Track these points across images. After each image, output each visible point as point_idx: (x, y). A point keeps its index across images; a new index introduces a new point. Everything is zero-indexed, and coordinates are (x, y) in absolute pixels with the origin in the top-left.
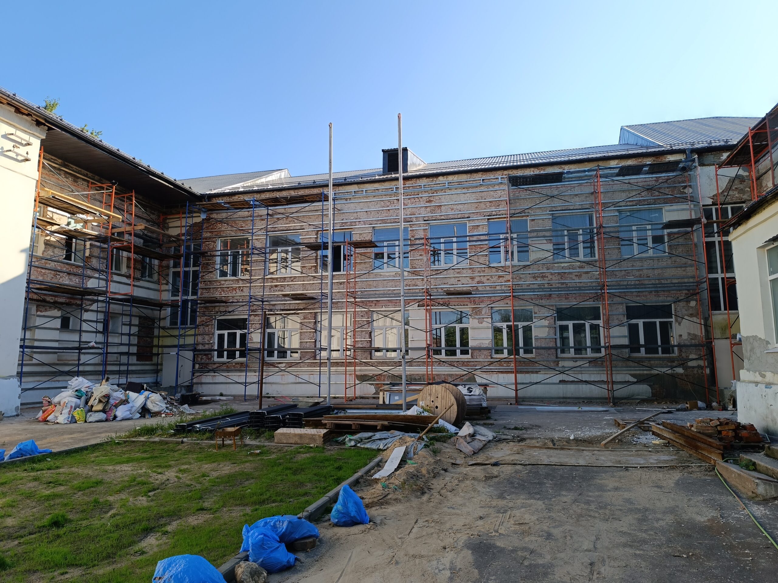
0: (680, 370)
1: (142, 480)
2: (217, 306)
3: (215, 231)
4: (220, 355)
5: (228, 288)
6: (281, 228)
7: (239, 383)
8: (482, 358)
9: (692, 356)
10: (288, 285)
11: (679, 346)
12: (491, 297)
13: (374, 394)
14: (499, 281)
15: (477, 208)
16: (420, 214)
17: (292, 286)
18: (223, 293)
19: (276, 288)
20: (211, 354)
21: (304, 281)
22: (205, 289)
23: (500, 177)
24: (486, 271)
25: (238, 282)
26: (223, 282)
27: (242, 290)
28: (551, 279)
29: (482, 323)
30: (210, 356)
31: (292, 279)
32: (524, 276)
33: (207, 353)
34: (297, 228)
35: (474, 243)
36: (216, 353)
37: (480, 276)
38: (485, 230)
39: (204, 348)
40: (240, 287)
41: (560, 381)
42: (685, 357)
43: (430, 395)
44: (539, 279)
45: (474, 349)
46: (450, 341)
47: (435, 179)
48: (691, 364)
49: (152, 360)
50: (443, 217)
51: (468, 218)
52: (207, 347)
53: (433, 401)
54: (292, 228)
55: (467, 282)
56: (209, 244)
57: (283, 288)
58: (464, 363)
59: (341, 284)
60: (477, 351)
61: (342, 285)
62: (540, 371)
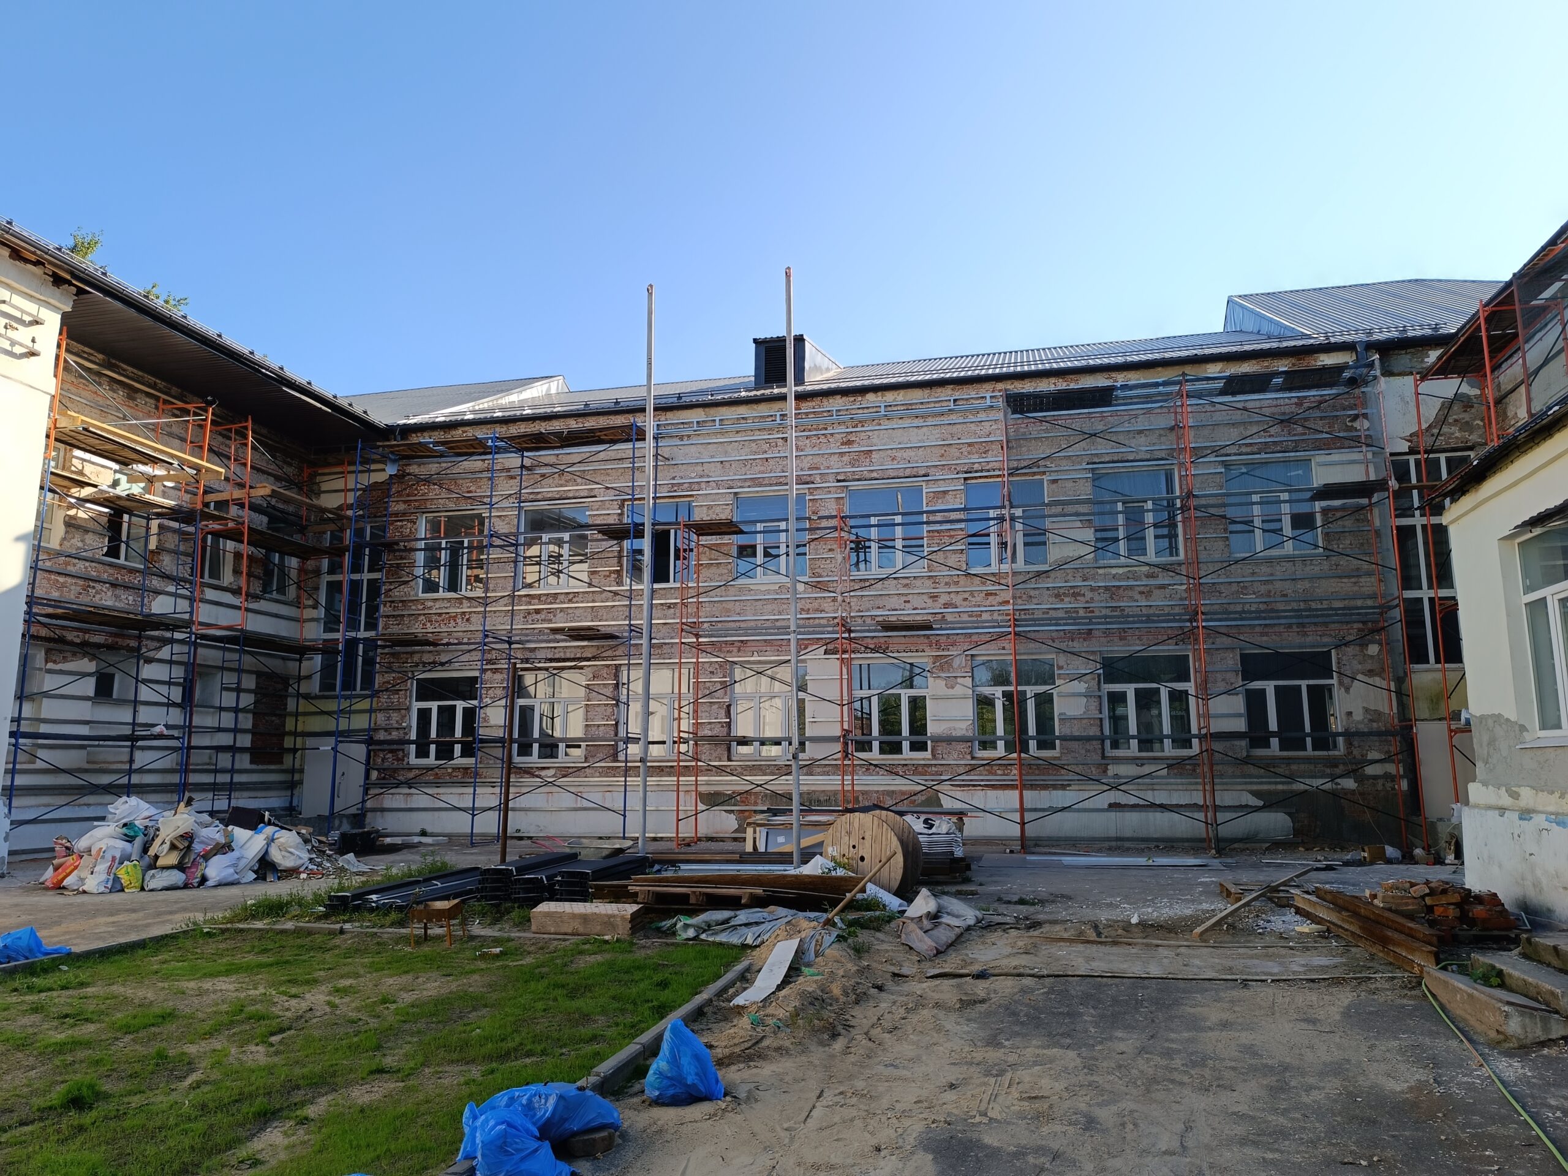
0: (1349, 784)
1: (257, 1011)
2: (418, 652)
3: (416, 501)
4: (422, 753)
5: (440, 614)
6: (550, 495)
7: (460, 809)
8: (954, 757)
9: (1373, 755)
10: (562, 609)
11: (1348, 734)
12: (971, 634)
13: (736, 831)
14: (988, 603)
15: (942, 456)
16: (828, 468)
17: (570, 611)
18: (429, 625)
19: (538, 616)
20: (403, 750)
21: (593, 601)
22: (394, 616)
23: (988, 395)
24: (962, 583)
25: (461, 603)
26: (430, 604)
27: (468, 620)
28: (1092, 599)
29: (953, 688)
30: (401, 754)
31: (571, 596)
32: (1037, 592)
33: (395, 747)
34: (582, 494)
35: (937, 527)
36: (413, 747)
37: (949, 593)
38: (958, 500)
39: (389, 738)
40: (464, 613)
41: (1110, 805)
42: (1359, 757)
43: (849, 833)
44: (1067, 599)
45: (937, 740)
46: (890, 725)
47: (860, 398)
48: (1370, 770)
49: (282, 763)
50: (875, 475)
51: (924, 476)
52: (395, 735)
53: (854, 847)
54: (571, 495)
55: (924, 605)
56: (402, 527)
57: (551, 616)
58: (918, 769)
59: (669, 607)
60: (944, 744)
61: (672, 611)
62: (1069, 785)
